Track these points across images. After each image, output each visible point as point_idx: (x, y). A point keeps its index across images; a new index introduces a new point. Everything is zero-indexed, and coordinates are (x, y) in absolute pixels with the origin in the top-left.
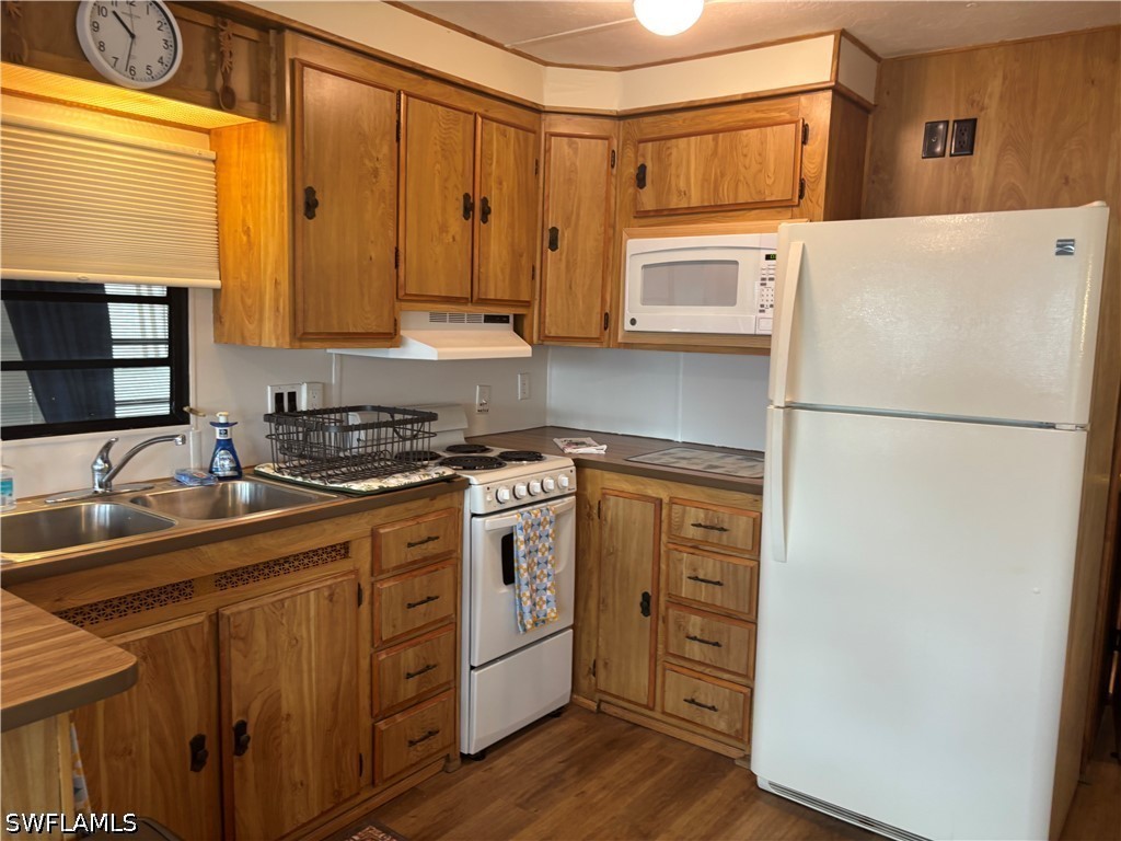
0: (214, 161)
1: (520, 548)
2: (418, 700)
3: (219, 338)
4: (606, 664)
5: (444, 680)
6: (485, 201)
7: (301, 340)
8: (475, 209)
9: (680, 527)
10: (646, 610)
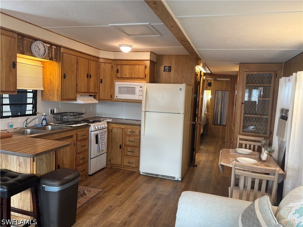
0: (42, 67)
1: (99, 137)
2: (82, 164)
3: (42, 99)
4: (113, 159)
5: (86, 161)
6: (90, 75)
7: (62, 100)
8: (89, 76)
9: (127, 132)
10: (120, 148)
